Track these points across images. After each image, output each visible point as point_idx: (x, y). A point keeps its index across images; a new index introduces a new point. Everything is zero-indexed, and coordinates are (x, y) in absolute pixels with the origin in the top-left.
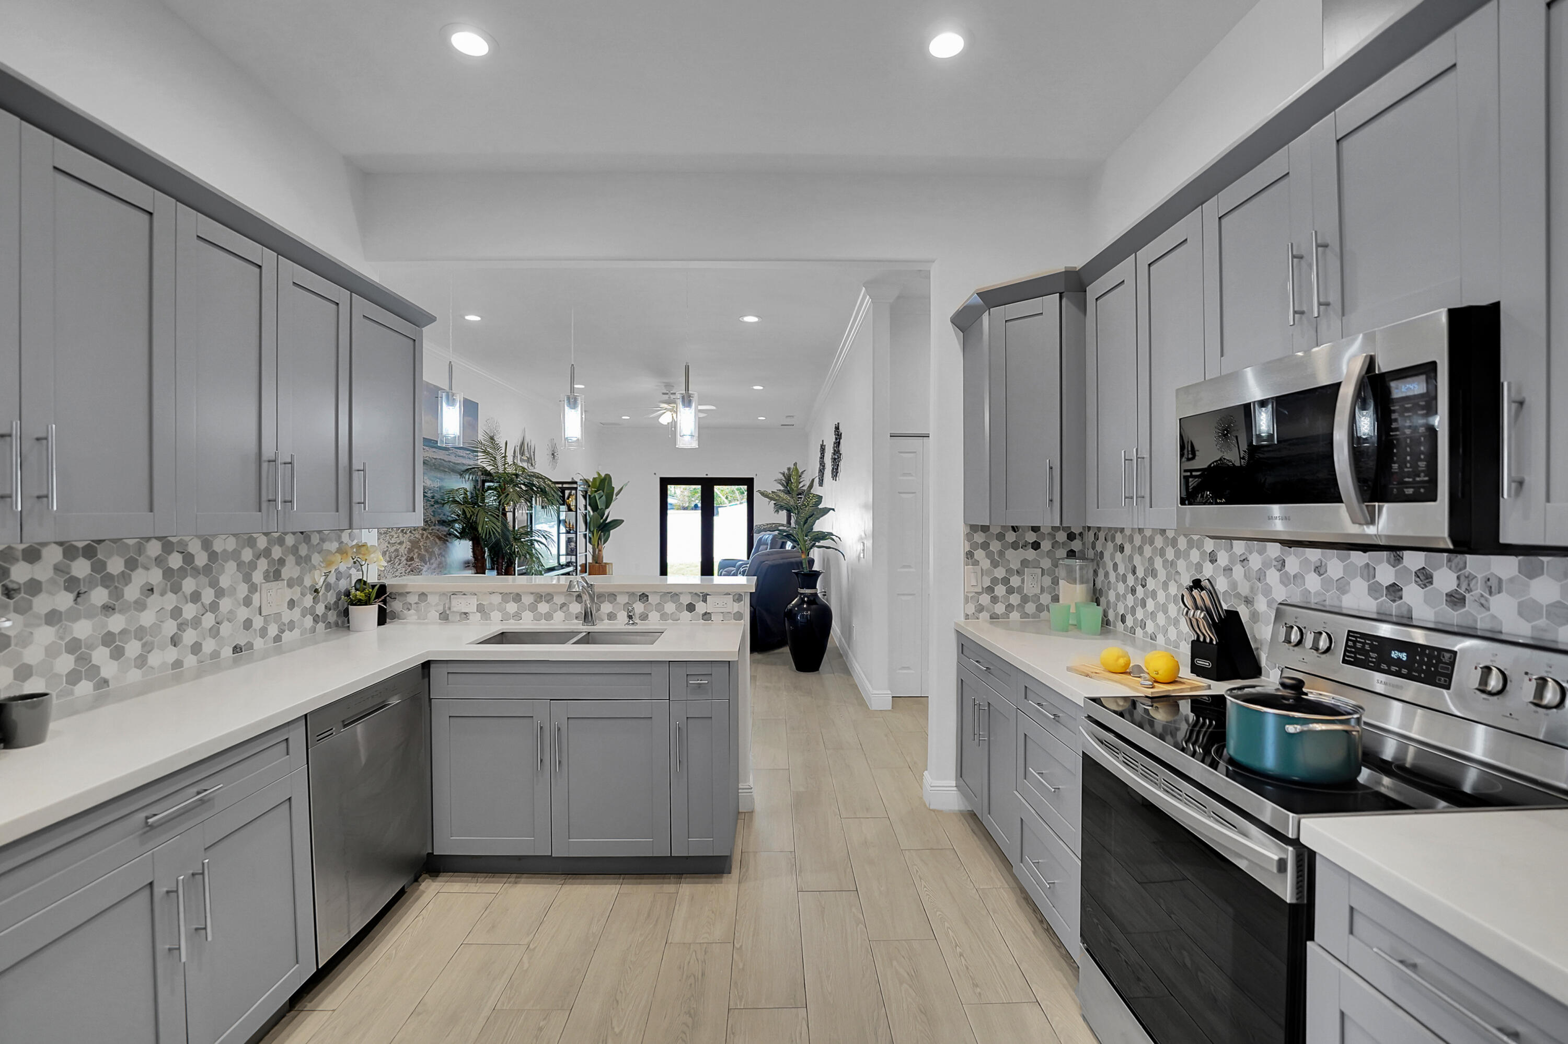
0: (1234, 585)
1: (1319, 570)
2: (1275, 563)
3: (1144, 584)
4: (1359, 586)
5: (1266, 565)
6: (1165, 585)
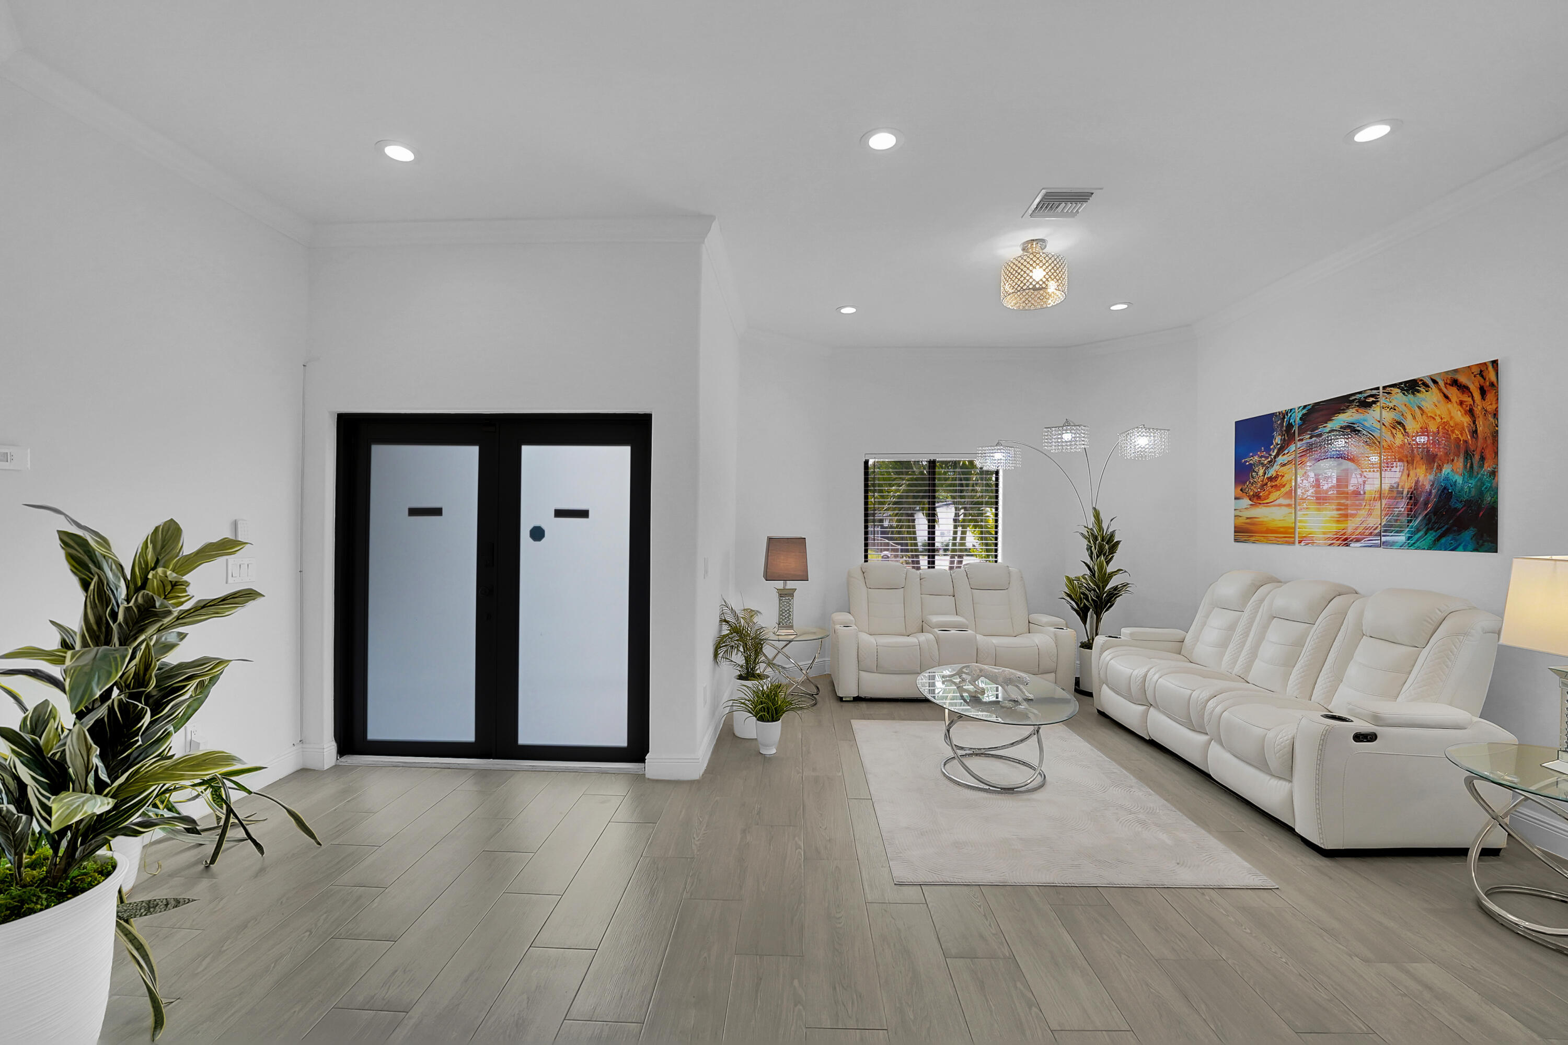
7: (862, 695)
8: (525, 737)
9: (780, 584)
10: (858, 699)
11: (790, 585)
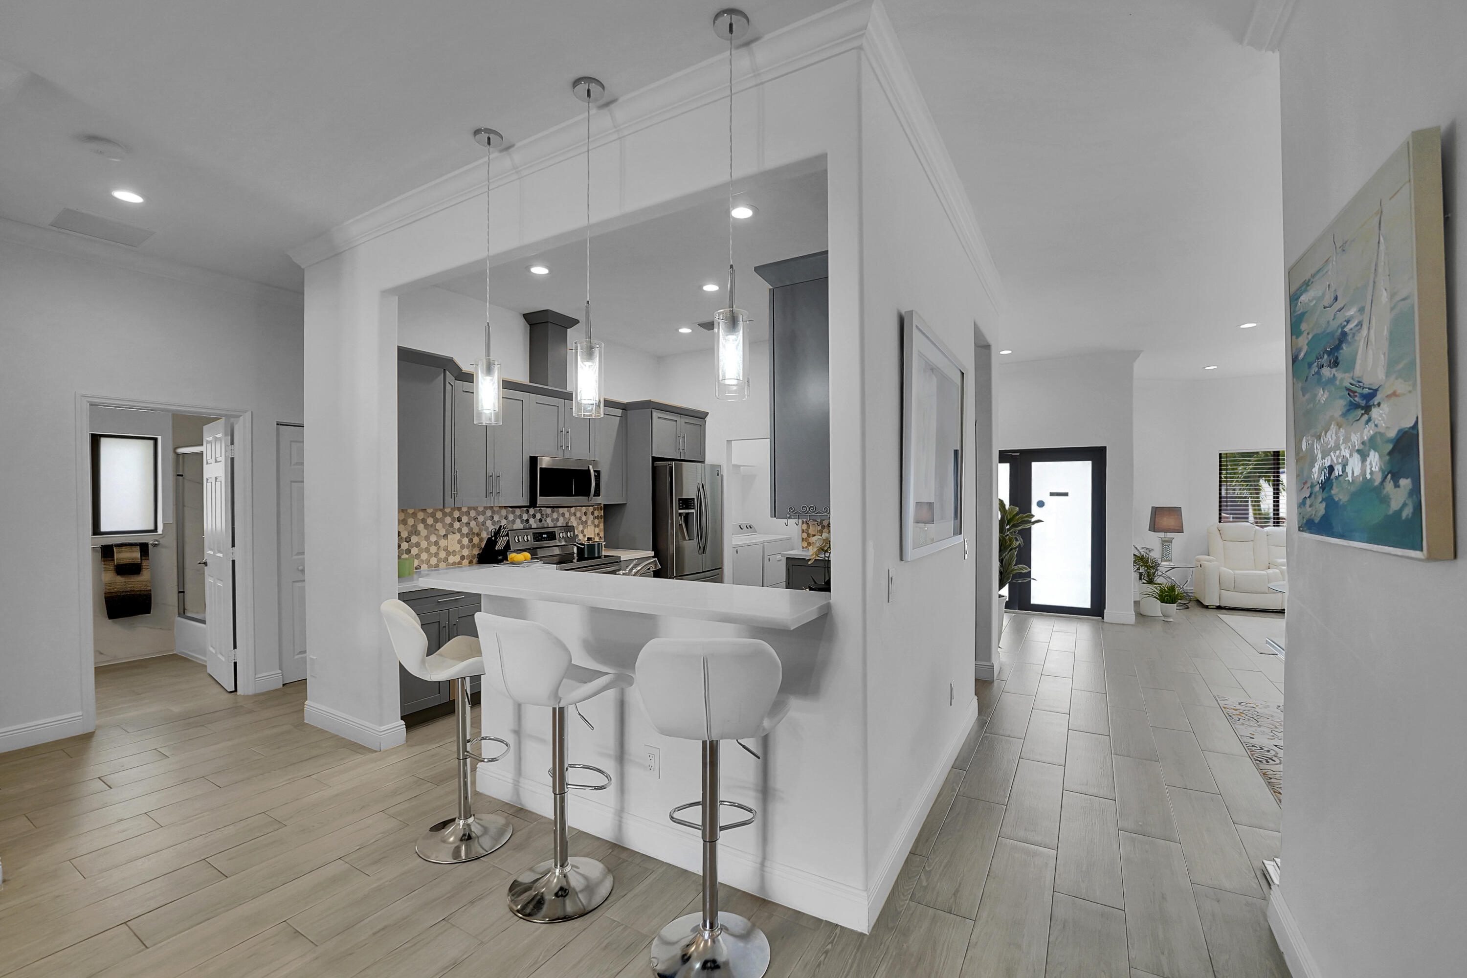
0: (471, 529)
1: (506, 518)
2: (489, 518)
3: (408, 540)
4: (518, 521)
5: (486, 519)
6: (427, 538)
7: (1223, 605)
8: (1034, 600)
9: (1162, 535)
10: (1219, 608)
11: (1170, 535)
